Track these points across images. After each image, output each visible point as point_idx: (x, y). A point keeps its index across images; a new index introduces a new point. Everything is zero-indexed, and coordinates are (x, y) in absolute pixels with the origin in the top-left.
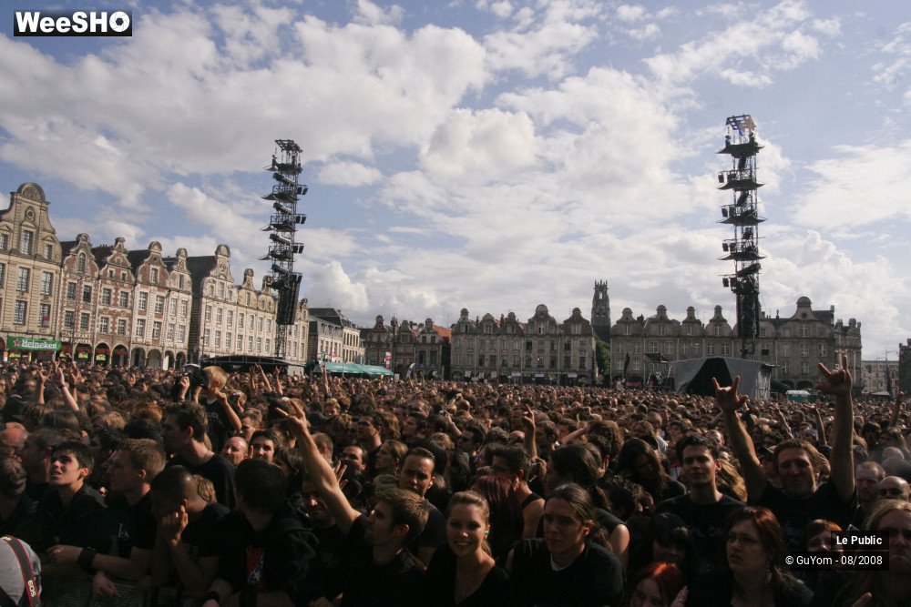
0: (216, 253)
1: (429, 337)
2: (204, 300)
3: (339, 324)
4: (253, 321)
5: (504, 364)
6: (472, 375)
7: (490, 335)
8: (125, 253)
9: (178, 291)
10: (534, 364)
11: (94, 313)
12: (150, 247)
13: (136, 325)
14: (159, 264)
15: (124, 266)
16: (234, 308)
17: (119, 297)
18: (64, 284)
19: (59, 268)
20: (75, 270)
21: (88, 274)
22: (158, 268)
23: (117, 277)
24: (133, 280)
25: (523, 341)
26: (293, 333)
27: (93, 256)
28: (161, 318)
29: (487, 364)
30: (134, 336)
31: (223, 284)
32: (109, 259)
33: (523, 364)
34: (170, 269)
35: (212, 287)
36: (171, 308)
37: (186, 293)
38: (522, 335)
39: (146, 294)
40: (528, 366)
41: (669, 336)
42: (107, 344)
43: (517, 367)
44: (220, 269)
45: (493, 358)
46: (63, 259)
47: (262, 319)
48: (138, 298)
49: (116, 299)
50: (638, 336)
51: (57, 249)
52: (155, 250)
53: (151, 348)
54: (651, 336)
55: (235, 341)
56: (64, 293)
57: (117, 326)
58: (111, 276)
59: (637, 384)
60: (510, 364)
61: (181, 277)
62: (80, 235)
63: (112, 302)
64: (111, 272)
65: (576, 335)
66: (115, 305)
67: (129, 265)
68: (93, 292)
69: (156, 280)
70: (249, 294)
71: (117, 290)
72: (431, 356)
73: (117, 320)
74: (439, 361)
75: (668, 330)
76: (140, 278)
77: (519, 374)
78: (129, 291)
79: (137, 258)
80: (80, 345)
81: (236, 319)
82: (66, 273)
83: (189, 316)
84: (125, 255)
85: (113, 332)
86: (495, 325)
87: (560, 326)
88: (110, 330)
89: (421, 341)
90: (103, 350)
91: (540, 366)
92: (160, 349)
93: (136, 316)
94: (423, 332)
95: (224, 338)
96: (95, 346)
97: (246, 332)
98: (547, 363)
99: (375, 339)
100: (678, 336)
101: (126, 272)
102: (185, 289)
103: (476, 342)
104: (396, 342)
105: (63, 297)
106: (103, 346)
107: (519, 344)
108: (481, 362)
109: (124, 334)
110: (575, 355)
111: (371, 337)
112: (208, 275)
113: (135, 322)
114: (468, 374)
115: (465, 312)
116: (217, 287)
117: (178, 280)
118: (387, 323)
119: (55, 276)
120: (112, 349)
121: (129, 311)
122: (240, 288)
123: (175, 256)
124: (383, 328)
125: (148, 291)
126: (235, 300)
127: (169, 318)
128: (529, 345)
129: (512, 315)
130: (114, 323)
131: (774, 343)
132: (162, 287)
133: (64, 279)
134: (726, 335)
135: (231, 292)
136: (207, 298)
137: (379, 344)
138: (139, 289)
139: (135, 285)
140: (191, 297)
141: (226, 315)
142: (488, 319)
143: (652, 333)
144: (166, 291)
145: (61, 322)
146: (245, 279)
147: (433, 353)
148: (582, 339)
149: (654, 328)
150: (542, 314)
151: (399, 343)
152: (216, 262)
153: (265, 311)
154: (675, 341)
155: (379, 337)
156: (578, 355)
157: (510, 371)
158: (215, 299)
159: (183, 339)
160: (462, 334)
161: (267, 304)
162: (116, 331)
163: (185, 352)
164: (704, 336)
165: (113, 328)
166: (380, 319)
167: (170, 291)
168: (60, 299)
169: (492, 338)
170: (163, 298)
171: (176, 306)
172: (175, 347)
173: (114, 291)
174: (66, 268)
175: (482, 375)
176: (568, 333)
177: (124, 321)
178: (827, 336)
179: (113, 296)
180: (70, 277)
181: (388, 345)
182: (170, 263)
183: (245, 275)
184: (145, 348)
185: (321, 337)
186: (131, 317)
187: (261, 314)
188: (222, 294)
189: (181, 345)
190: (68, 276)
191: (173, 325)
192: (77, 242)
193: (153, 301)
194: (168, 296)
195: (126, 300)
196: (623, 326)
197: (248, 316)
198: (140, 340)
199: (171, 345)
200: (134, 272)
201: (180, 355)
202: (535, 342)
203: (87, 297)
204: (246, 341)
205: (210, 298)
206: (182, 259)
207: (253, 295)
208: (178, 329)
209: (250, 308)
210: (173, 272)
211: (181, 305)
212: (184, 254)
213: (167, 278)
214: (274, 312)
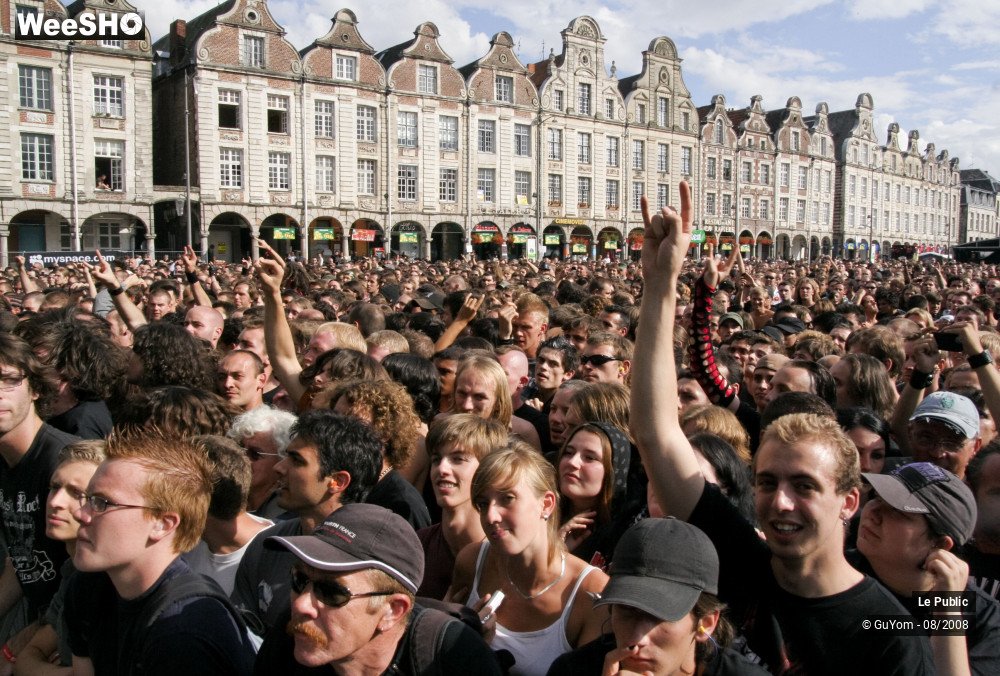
0: (858, 105)
2: (847, 168)
3: (991, 189)
4: (899, 192)
8: (763, 115)
9: (821, 159)
11: (736, 193)
12: (789, 104)
13: (779, 206)
14: (800, 125)
15: (762, 132)
16: (880, 175)
17: (760, 172)
18: (704, 160)
19: (697, 141)
20: (714, 142)
21: (727, 145)
22: (799, 130)
23: (756, 146)
24: (773, 148)
26: (943, 205)
27: (731, 123)
28: (805, 194)
30: (777, 220)
31: (866, 146)
32: (746, 123)
34: (812, 131)
35: (855, 150)
36: (815, 180)
37: (828, 160)
39: (787, 165)
42: (750, 231)
44: (863, 126)
46: (701, 129)
47: (908, 188)
48: (780, 171)
49: (757, 175)
51: (694, 117)
52: (794, 108)
53: (796, 233)
56: (704, 171)
57: (759, 208)
58: (750, 146)
61: (823, 139)
62: (715, 97)
63: (753, 178)
64: (750, 140)
66: (756, 182)
67: (768, 129)
68: (733, 167)
69: (797, 147)
70: (894, 156)
71: (757, 162)
73: (759, 201)
76: (780, 146)
78: (769, 163)
79: (776, 119)
80: (724, 234)
81: (882, 190)
82: (705, 145)
83: (833, 191)
84: (763, 118)
85: (756, 217)
88: (753, 214)
90: (747, 238)
92: (804, 234)
93: (779, 195)
96: (739, 234)
97: (892, 207)
101: (764, 139)
102: (827, 156)
105: (704, 177)
106: (746, 234)
109: (766, 218)
112: (850, 135)
113: (778, 201)
116: (861, 149)
117: (819, 145)
119: (694, 150)
120: (755, 237)
121: (770, 189)
123: (814, 114)
125: (789, 161)
126: (880, 165)
127: (812, 193)
130: (756, 204)
132: (804, 155)
133: (703, 154)
135: (875, 155)
136: (850, 165)
138: (781, 159)
139: (776, 155)
140: (834, 165)
141: (870, 186)
144: (809, 160)
145: (703, 207)
146: (889, 137)
152: (858, 117)
153: (913, 178)
158: (858, 166)
159: (827, 220)
161: (914, 167)
162: (759, 215)
163: (830, 236)
165: (756, 211)
167: (813, 159)
168: (701, 179)
170: (805, 168)
171: (819, 178)
172: (819, 231)
173: (754, 164)
174: (704, 139)
177: (766, 201)
179: (753, 171)
180: (710, 151)
182: (811, 122)
183: (890, 131)
184: (789, 233)
185: (971, 210)
186: (773, 195)
187: (908, 182)
188: (867, 159)
189: (823, 229)
190: (707, 150)
191: (817, 203)
192: (713, 106)
193: (796, 174)
194: (812, 165)
195: (767, 175)
197: (895, 186)
198: (784, 224)
199: (816, 227)
200: (773, 138)
201: (825, 240)
203: (727, 175)
204: (893, 219)
205: (853, 166)
206: (823, 116)
207: (899, 157)
208: (823, 208)
209: (896, 175)
210: (816, 134)
211: (824, 176)
212: (824, 110)
213: (809, 143)
214: (923, 179)
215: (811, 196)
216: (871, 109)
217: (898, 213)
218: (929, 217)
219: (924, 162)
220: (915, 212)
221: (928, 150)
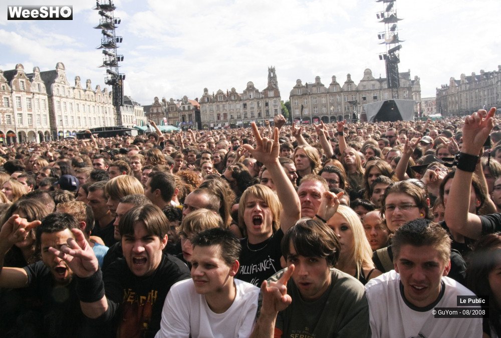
0: (57, 68)
1: (186, 107)
2: (54, 98)
3: (132, 105)
4: (84, 108)
5: (232, 118)
6: (214, 126)
7: (222, 102)
9: (39, 94)
10: (249, 115)
12: (17, 68)
13: (17, 117)
14: (24, 78)
15: (3, 81)
16: (73, 100)
17: (3, 101)
22: (24, 80)
24: (10, 89)
25: (242, 103)
26: (108, 113)
28: (31, 111)
29: (222, 118)
30: (17, 124)
31: (64, 87)
33: (243, 116)
34: (31, 80)
35: (58, 89)
36: (36, 104)
37: (43, 94)
38: (241, 100)
39: (20, 97)
40: (245, 117)
41: (323, 93)
42: (2, 130)
43: (239, 118)
44: (60, 78)
45: (225, 115)
47: (89, 105)
48: (16, 100)
49: (2, 103)
50: (306, 94)
52: (20, 69)
53: (29, 130)
54: (313, 94)
55: (76, 120)
57: (6, 119)
59: (307, 121)
60: (235, 117)
65: (272, 97)
66: (4, 107)
67: (6, 80)
69: (24, 88)
70: (79, 91)
71: (1, 96)
72: (189, 117)
73: (5, 116)
74: (194, 120)
75: (322, 90)
76: (14, 88)
77: (241, 123)
81: (75, 107)
83: (48, 109)
84: (2, 74)
85: (4, 123)
86: (224, 96)
87: (261, 93)
88: (2, 122)
89: (182, 110)
91: (253, 117)
92: (34, 130)
93: (17, 112)
94: (182, 104)
95: (70, 119)
97: (82, 115)
98: (256, 115)
99: (155, 111)
100: (328, 93)
101: (4, 85)
102: (42, 92)
103: (214, 106)
104: (168, 112)
107: (239, 106)
108: (219, 118)
109: (10, 124)
110: (271, 108)
111: (153, 110)
112: (54, 82)
113: (16, 115)
114: (212, 125)
115: (206, 90)
116: (61, 89)
117: (37, 87)
118: (160, 101)
120: (5, 134)
121: (11, 109)
122: (74, 88)
123: (32, 72)
124: (159, 104)
125: (20, 95)
126: (72, 96)
127: (36, 111)
128: (245, 105)
129: (233, 90)
130: (3, 117)
131: (380, 92)
132: (28, 92)
134: (354, 89)
135: (69, 91)
136: (55, 96)
137: (158, 114)
138: (15, 95)
139: (12, 92)
140: (46, 97)
141: (68, 106)
142: (220, 93)
143: (313, 92)
144: (32, 94)
146: (76, 83)
147: (190, 115)
148: (275, 99)
149: (314, 89)
150: (251, 88)
151: (169, 112)
152: (57, 74)
153: (90, 101)
154: (327, 95)
155: (157, 110)
156: (273, 109)
157: (236, 121)
158: (60, 97)
160: (206, 103)
161: (90, 96)
162: (6, 122)
163: (49, 131)
164: (342, 92)
165: (4, 121)
166: (156, 99)
167: (34, 94)
169: (224, 103)
170: (30, 99)
171: (39, 103)
172: (43, 129)
175: (220, 125)
176: (267, 97)
177: (9, 115)
178: (408, 86)
181: (163, 113)
182: (30, 77)
183: (76, 80)
184: (25, 130)
185: (123, 113)
186: (13, 112)
187: (88, 103)
188: (65, 93)
189: (45, 127)
191: (39, 115)
193: (25, 102)
194: (33, 97)
195: (8, 103)
196: (297, 89)
197: (82, 105)
198: (21, 126)
199: (40, 127)
200: (9, 84)
201: (46, 133)
202: (248, 103)
204: (82, 120)
205: (58, 96)
206: (37, 73)
207: (82, 92)
208: (43, 117)
209: (82, 100)
210: (34, 82)
211: (42, 102)
212: (38, 70)
213: (30, 86)
214: (96, 101)
215: (35, 111)
216: (64, 70)
217: (85, 117)
218: (101, 118)
219: (95, 93)
220: (94, 117)
221: (97, 88)
